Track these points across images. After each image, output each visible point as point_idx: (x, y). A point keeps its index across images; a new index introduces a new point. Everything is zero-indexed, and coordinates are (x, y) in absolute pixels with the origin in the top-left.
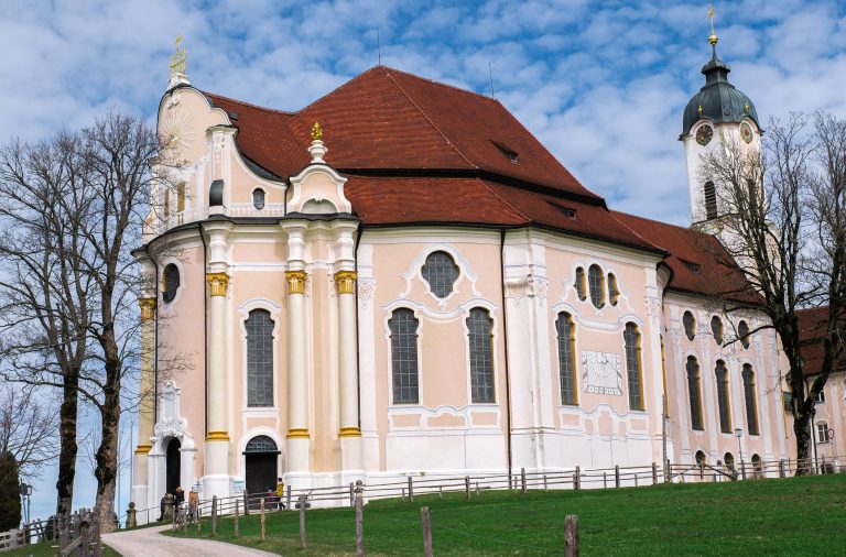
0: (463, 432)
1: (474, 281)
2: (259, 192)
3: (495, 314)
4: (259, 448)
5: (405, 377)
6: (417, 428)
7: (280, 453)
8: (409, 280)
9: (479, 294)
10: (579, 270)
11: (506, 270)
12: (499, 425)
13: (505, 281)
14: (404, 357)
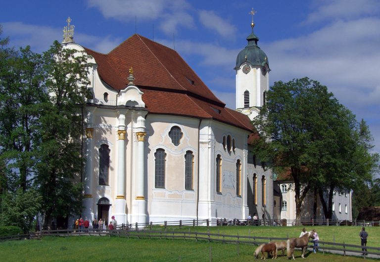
0: (181, 201)
1: (188, 139)
2: (106, 95)
3: (195, 154)
4: (103, 203)
5: (160, 177)
6: (164, 198)
7: (111, 205)
8: (163, 137)
9: (190, 145)
10: (224, 137)
11: (200, 136)
12: (194, 199)
13: (200, 140)
14: (160, 169)
